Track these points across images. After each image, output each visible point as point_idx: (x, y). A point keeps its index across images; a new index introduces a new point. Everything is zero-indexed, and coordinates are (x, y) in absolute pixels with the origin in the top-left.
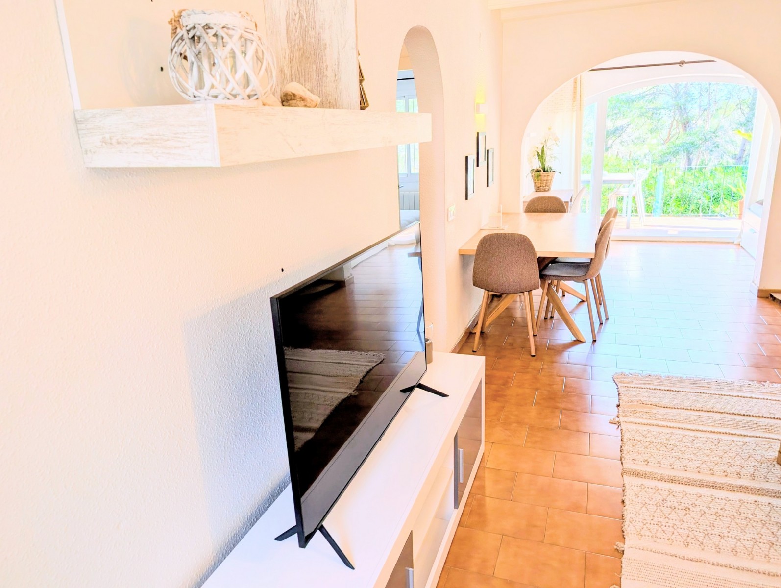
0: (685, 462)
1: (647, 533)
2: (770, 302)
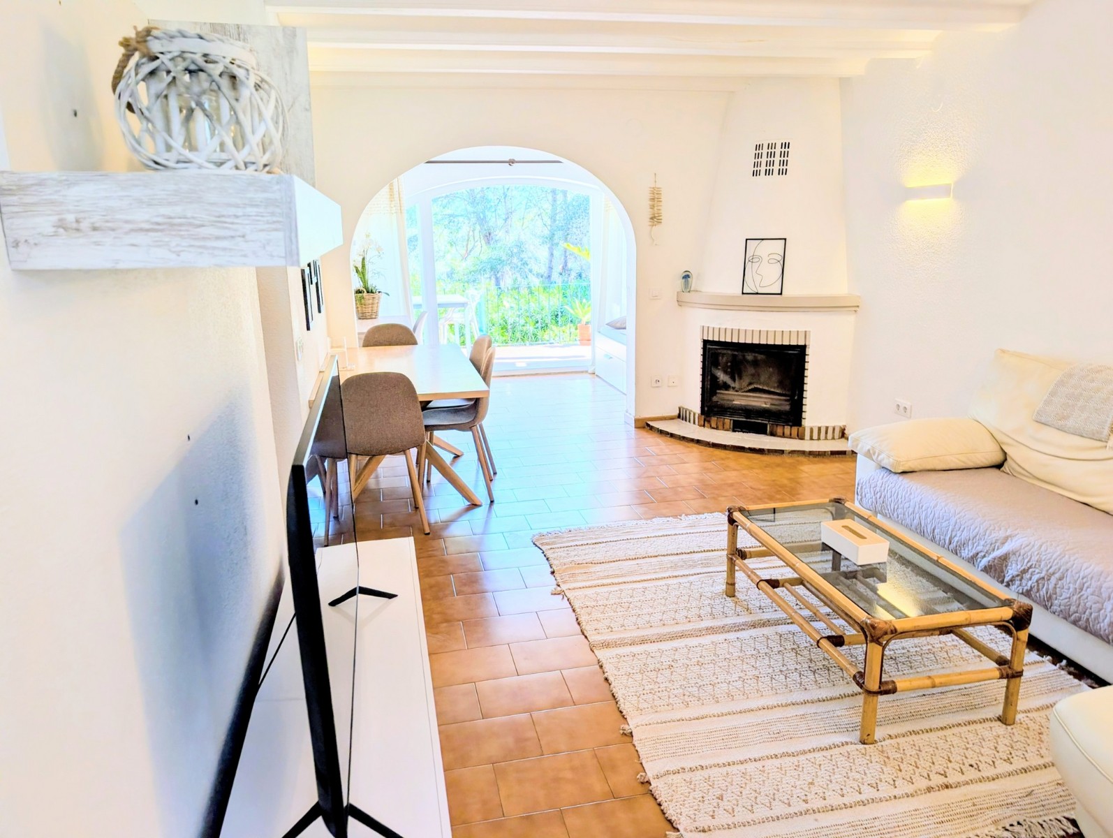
0: (647, 618)
1: (646, 705)
2: (647, 431)
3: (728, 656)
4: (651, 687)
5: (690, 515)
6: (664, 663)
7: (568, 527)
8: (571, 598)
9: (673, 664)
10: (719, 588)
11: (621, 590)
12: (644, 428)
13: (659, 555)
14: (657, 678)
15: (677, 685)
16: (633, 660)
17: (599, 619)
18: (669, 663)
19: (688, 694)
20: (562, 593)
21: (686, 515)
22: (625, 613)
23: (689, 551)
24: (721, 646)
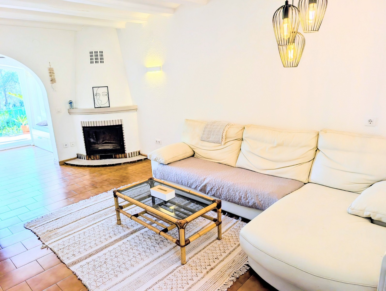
3: (126, 249)
4: (100, 274)
5: (94, 196)
6: (102, 262)
7: (41, 216)
8: (52, 248)
9: (106, 261)
10: (114, 222)
11: (74, 237)
12: (64, 165)
13: (86, 216)
14: (101, 269)
15: (110, 269)
16: (88, 266)
17: (67, 253)
18: (104, 261)
19: (116, 271)
20: (47, 247)
21: (92, 196)
22: (79, 246)
23: (98, 211)
24: (122, 246)
